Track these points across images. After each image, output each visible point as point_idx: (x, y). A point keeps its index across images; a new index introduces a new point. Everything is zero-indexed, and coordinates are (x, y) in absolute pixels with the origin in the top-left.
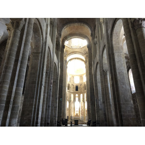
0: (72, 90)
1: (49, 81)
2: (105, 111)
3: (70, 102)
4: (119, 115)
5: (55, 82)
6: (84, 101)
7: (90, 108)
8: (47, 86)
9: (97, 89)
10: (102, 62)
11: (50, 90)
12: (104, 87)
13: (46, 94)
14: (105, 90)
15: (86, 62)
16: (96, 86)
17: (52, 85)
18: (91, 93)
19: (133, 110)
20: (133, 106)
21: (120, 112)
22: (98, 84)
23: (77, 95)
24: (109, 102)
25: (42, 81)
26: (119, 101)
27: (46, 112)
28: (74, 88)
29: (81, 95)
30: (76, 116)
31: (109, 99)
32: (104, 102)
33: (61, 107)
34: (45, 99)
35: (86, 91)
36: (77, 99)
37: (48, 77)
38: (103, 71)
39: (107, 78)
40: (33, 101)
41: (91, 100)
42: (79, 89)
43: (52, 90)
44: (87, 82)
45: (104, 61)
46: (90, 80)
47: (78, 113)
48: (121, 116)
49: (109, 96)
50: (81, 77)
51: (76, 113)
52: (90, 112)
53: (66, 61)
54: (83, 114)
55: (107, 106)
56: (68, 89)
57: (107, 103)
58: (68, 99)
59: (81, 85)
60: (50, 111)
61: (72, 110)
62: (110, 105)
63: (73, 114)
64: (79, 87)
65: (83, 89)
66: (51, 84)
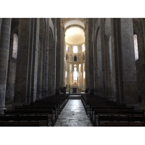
0: (71, 60)
1: (44, 47)
2: (104, 78)
3: (68, 71)
4: (119, 82)
5: (51, 50)
6: (82, 71)
7: (88, 77)
8: (42, 54)
9: (97, 58)
10: (104, 25)
11: (46, 57)
12: (104, 54)
13: (42, 62)
14: (106, 57)
15: (85, 30)
16: (96, 54)
17: (48, 53)
18: (90, 62)
19: (136, 77)
20: (136, 73)
21: (121, 78)
22: (98, 52)
23: (75, 65)
24: (109, 70)
25: (35, 46)
26: (121, 67)
27: (43, 80)
28: (72, 58)
29: (80, 65)
30: (74, 85)
31: (109, 67)
32: (103, 70)
33: (59, 76)
34: (42, 67)
35: (85, 61)
36: (75, 69)
37: (43, 43)
38: (105, 36)
39: (108, 44)
40: (26, 68)
41: (90, 69)
42: (77, 60)
43: (48, 58)
44: (86, 51)
45: (106, 25)
46: (89, 48)
47: (76, 81)
48: (122, 83)
49: (109, 63)
50: (80, 47)
51: (74, 82)
52: (89, 81)
53: (64, 28)
54: (81, 83)
55: (107, 74)
56: (67, 59)
57: (106, 70)
58: (66, 68)
59: (80, 55)
60: (47, 79)
61: (71, 79)
62: (110, 73)
63: (71, 83)
64: (77, 57)
65: (82, 59)
66: (47, 51)
